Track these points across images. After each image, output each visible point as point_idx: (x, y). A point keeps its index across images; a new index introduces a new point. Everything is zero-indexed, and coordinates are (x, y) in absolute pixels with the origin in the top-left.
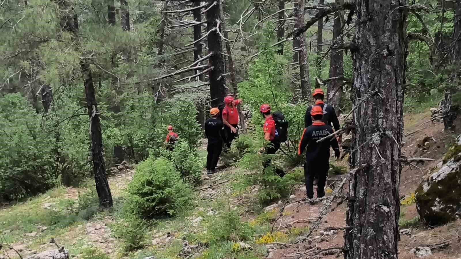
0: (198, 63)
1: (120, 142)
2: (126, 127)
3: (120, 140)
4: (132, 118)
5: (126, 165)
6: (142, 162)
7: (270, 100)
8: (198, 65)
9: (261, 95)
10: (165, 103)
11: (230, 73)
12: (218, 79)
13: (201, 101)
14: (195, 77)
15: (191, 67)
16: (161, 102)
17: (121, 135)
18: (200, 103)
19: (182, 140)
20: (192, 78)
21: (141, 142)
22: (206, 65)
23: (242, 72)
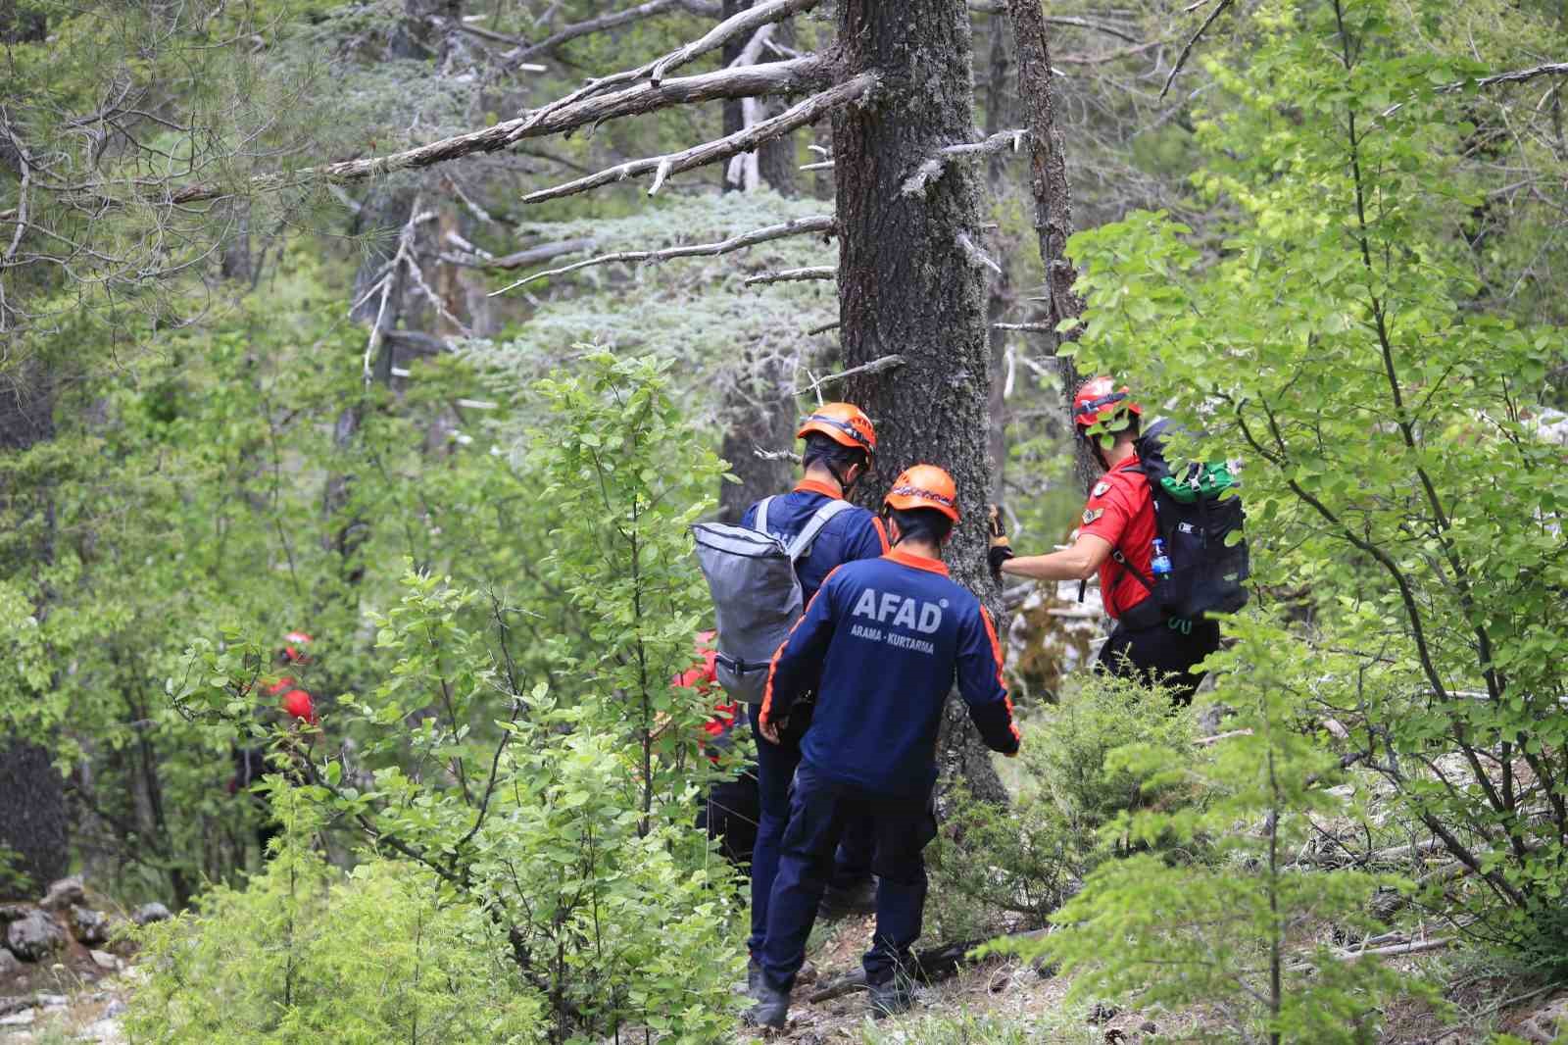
0: (748, 32)
1: (33, 709)
2: (103, 572)
3: (37, 695)
4: (152, 499)
5: (82, 914)
6: (223, 893)
7: (1349, 388)
8: (752, 48)
9: (1273, 340)
10: (454, 374)
11: (1017, 135)
12: (915, 185)
13: (771, 372)
14: (725, 156)
15: (669, 71)
16: (420, 368)
17: (49, 648)
18: (759, 384)
19: (573, 713)
20: (677, 169)
21: (216, 716)
22: (814, 59)
23: (1146, 127)
